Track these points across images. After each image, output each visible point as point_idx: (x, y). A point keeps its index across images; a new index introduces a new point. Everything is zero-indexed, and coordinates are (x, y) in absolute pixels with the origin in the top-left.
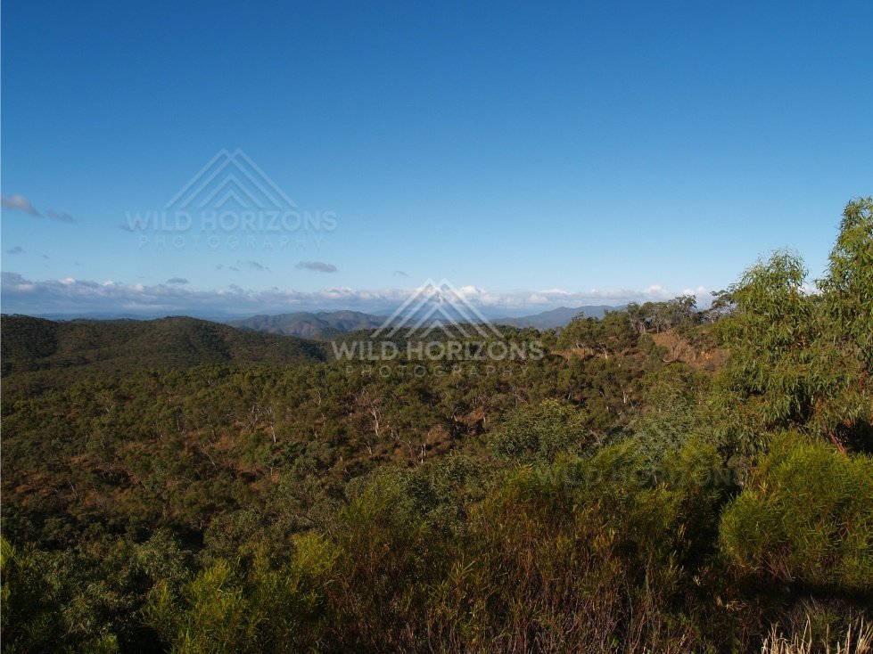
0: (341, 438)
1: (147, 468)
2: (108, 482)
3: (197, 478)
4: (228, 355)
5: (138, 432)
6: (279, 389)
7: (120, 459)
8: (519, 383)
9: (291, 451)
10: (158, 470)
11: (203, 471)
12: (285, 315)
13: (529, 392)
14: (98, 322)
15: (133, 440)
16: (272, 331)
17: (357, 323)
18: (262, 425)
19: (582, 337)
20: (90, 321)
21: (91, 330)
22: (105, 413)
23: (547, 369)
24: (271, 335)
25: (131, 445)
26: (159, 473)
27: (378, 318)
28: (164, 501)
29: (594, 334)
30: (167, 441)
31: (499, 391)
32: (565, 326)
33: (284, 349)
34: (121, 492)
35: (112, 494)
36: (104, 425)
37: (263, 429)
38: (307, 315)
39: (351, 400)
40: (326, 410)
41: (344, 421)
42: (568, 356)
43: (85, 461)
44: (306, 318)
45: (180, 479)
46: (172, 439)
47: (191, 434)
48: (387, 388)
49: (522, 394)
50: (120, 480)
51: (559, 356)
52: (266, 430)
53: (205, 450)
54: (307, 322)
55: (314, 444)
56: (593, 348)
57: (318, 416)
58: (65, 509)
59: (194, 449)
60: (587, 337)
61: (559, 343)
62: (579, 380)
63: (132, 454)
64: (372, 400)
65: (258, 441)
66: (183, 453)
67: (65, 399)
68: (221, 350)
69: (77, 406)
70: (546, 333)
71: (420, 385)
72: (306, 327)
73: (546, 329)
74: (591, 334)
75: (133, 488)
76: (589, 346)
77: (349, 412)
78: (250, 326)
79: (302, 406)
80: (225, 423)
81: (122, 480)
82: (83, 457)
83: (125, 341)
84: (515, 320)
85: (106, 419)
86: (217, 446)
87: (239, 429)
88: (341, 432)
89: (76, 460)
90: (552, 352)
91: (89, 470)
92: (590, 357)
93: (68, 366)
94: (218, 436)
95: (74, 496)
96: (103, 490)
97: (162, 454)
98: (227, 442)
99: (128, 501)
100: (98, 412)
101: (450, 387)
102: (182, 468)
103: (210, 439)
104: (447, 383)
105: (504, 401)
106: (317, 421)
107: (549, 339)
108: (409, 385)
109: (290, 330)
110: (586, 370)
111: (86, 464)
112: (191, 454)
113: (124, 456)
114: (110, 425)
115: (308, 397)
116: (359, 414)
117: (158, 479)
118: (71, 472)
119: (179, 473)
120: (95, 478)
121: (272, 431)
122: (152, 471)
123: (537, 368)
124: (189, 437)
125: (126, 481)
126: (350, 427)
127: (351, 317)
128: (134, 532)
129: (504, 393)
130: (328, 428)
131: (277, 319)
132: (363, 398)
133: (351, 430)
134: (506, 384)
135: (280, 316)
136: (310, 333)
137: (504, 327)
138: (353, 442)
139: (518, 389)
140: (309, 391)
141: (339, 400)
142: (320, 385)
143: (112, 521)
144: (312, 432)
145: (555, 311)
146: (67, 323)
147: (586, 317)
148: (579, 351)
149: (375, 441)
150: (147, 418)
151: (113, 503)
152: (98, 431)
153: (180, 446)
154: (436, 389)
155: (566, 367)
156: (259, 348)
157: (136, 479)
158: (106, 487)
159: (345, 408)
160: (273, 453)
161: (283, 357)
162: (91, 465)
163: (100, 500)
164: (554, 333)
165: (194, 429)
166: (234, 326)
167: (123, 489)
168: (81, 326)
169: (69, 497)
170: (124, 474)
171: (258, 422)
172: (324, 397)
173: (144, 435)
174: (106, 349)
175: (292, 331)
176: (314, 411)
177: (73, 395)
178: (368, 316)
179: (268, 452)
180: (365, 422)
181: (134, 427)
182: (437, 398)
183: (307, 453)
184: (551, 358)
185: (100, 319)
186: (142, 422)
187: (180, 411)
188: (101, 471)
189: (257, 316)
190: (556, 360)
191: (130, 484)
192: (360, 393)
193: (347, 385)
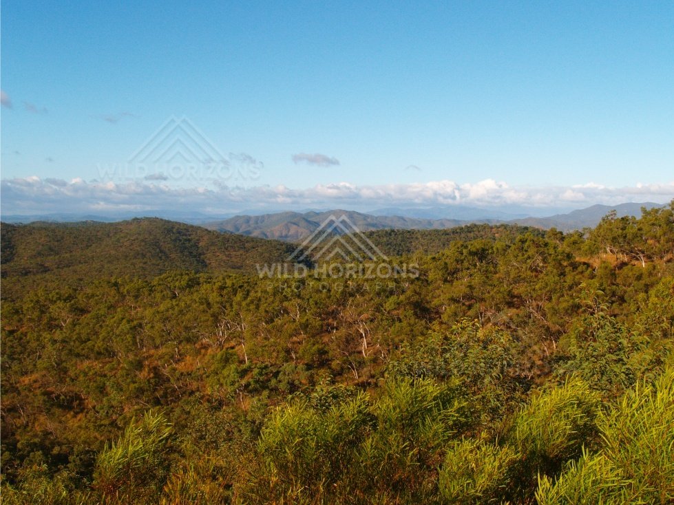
0: (322, 360)
1: (102, 390)
2: (60, 406)
3: (157, 402)
4: (203, 261)
5: (92, 350)
6: (252, 302)
7: (73, 380)
8: (534, 296)
9: (261, 374)
10: (113, 393)
11: (165, 395)
12: (269, 216)
13: (546, 306)
14: (65, 226)
15: (88, 358)
16: (255, 234)
18: (233, 343)
19: (614, 239)
20: (51, 224)
21: (50, 234)
22: (61, 328)
23: (569, 279)
24: (253, 240)
25: (86, 363)
26: (115, 397)
27: (376, 218)
28: (119, 428)
29: (630, 236)
30: (125, 359)
31: (510, 305)
32: (594, 227)
33: (267, 255)
34: (75, 416)
35: (63, 419)
36: (55, 341)
37: (233, 348)
38: (294, 215)
39: (334, 314)
40: (305, 326)
41: (326, 339)
42: (596, 263)
43: (35, 381)
44: (294, 219)
45: (137, 403)
46: (131, 357)
47: (152, 351)
48: (377, 300)
49: (539, 308)
50: (73, 404)
51: (584, 263)
52: (237, 348)
53: (166, 372)
54: (294, 224)
55: (288, 367)
56: (627, 254)
57: (297, 333)
58: (13, 434)
59: (155, 369)
60: (621, 240)
61: (585, 247)
62: (608, 292)
63: (86, 374)
64: (359, 315)
65: (226, 360)
66: (143, 375)
67: (17, 312)
68: (195, 256)
69: (30, 320)
70: (572, 235)
71: (416, 298)
72: (293, 229)
73: (571, 231)
74: (625, 237)
75: (87, 413)
76: (623, 252)
77: (333, 328)
78: (230, 228)
79: (278, 321)
80: (188, 340)
81: (75, 404)
82: (34, 377)
83: (88, 247)
85: (58, 335)
86: (181, 367)
87: (206, 347)
88: (322, 352)
89: (26, 380)
90: (577, 259)
91: (38, 391)
92: (624, 264)
93: (26, 274)
94: (182, 357)
95: (24, 420)
96: (53, 414)
97: (118, 375)
98: (192, 363)
99: (80, 427)
100: (52, 325)
101: (454, 300)
102: (141, 391)
103: (172, 357)
104: (449, 296)
105: (515, 318)
106: (295, 339)
107: (575, 243)
108: (402, 297)
110: (618, 281)
111: (37, 385)
112: (152, 375)
113: (77, 378)
114: (63, 341)
115: (286, 311)
116: (343, 331)
117: (114, 403)
118: (19, 394)
119: (137, 397)
120: (44, 401)
121: (243, 349)
122: (107, 394)
123: (557, 278)
124: (151, 356)
125: (80, 404)
126: (333, 346)
128: (78, 462)
129: (517, 308)
130: (307, 348)
131: (260, 220)
132: (348, 313)
133: (335, 351)
134: (519, 297)
135: (263, 217)
136: (303, 237)
137: (526, 228)
138: (335, 364)
139: (534, 303)
140: (286, 304)
141: (320, 315)
142: (299, 296)
144: (288, 351)
145: (587, 210)
146: (25, 226)
147: (619, 216)
148: (609, 257)
149: (361, 364)
150: (103, 334)
151: (65, 429)
152: (49, 347)
153: (139, 365)
154: (436, 302)
155: (592, 277)
156: (238, 253)
157: (90, 402)
158: (57, 411)
159: (328, 325)
160: (242, 377)
162: (43, 385)
163: (51, 426)
164: (581, 236)
165: (157, 347)
166: (209, 229)
167: (77, 413)
168: (40, 229)
169: (18, 422)
170: (77, 397)
171: (228, 340)
172: (303, 310)
173: (99, 353)
174: (68, 255)
175: (277, 234)
176: (289, 328)
177: (25, 308)
178: (365, 217)
179: (233, 376)
180: (350, 342)
181: (89, 344)
182: (437, 313)
183: (280, 376)
184: (574, 266)
185: (60, 220)
186: (98, 338)
187: (140, 325)
188: (53, 393)
189: (238, 217)
190: (580, 269)
191: (84, 409)
192: (345, 307)
193: (329, 297)
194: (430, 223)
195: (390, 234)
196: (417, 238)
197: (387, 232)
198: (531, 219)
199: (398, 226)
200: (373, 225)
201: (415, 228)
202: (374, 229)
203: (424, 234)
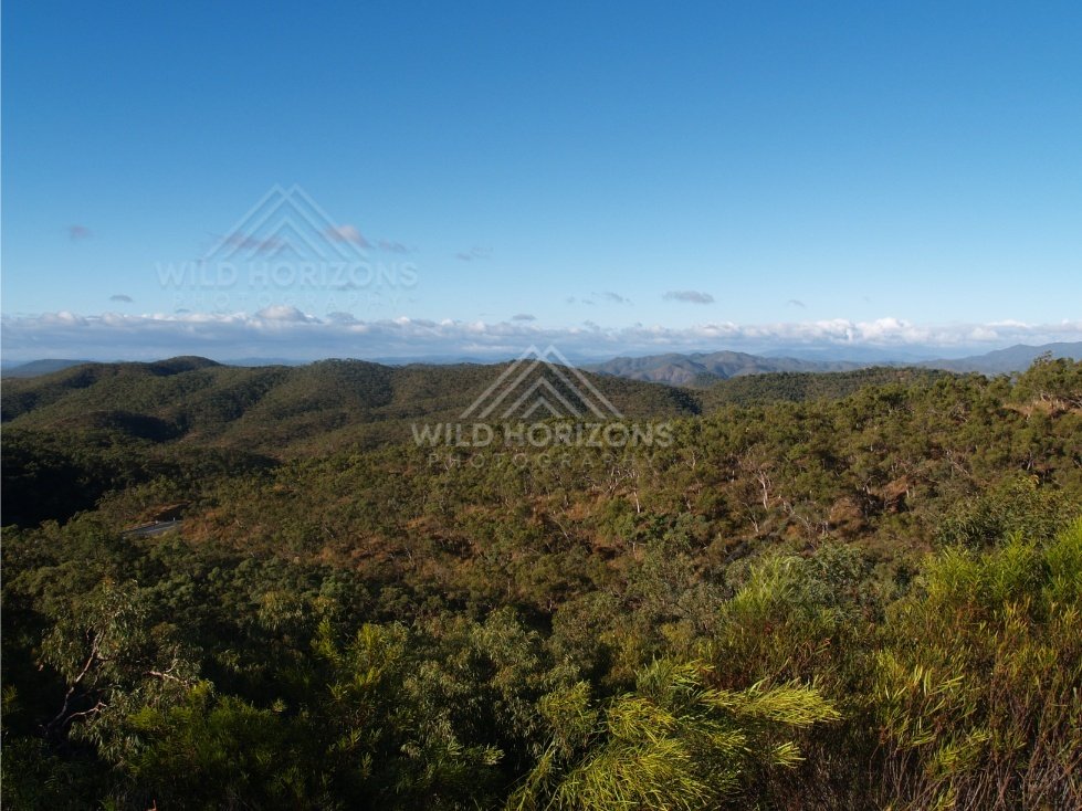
0: (720, 510)
1: (490, 536)
2: (448, 551)
3: (547, 550)
5: (480, 495)
6: (644, 448)
7: (460, 525)
8: (957, 446)
9: (658, 524)
10: (502, 540)
11: (555, 542)
12: (651, 358)
13: (971, 459)
14: (435, 367)
15: (475, 503)
16: (635, 376)
17: (741, 367)
18: (624, 491)
19: (1049, 385)
20: (427, 366)
21: (428, 376)
22: (445, 471)
23: (997, 428)
24: (635, 382)
25: (473, 510)
26: (504, 544)
27: (767, 360)
28: (509, 576)
29: (1067, 381)
30: (513, 507)
31: (928, 456)
32: (1023, 372)
33: (649, 399)
34: (462, 562)
35: (451, 564)
36: (443, 485)
37: (624, 496)
38: (678, 357)
39: (732, 463)
40: (701, 475)
41: (724, 489)
42: (1027, 410)
43: (423, 525)
44: (677, 361)
45: (527, 551)
46: (519, 503)
47: (539, 498)
48: (779, 448)
49: (961, 460)
50: (460, 549)
51: (1014, 412)
52: (628, 496)
53: (556, 518)
54: (678, 366)
55: (687, 516)
56: (1064, 401)
57: (692, 482)
58: (402, 578)
59: (544, 517)
60: (1057, 385)
61: (1014, 394)
62: (1044, 444)
63: (474, 519)
64: (760, 464)
65: (619, 509)
66: (531, 522)
67: (401, 455)
69: (414, 463)
70: (996, 379)
71: (822, 446)
72: (677, 371)
73: (996, 375)
74: (1062, 382)
75: (475, 559)
76: (1060, 399)
77: (731, 478)
78: (610, 370)
79: (672, 469)
80: (581, 488)
81: (463, 548)
82: (420, 521)
83: (465, 389)
84: (950, 363)
85: (444, 478)
86: (570, 513)
87: (596, 494)
88: (721, 502)
89: (413, 524)
90: (1005, 406)
91: (427, 536)
92: (1060, 413)
93: (404, 417)
94: (571, 503)
95: (411, 564)
96: (442, 559)
97: (507, 521)
98: (582, 510)
99: (469, 573)
100: (437, 470)
101: (864, 449)
102: (530, 538)
103: (562, 505)
104: (858, 444)
105: (934, 470)
106: (691, 488)
107: (1000, 388)
108: (807, 446)
109: (657, 375)
110: (1054, 431)
111: (426, 528)
112: (540, 522)
113: (465, 522)
114: (450, 485)
115: (679, 458)
116: (742, 481)
117: (502, 549)
118: (407, 537)
119: (527, 544)
120: (433, 545)
121: (636, 498)
122: (496, 540)
123: (982, 427)
124: (538, 503)
125: (467, 550)
126: (732, 496)
127: (733, 360)
128: (476, 609)
129: (935, 460)
130: (704, 499)
131: (641, 362)
132: (748, 462)
133: (733, 501)
134: (938, 447)
135: (645, 358)
136: (682, 379)
137: (936, 371)
138: (735, 515)
139: (955, 455)
140: (681, 451)
141: (717, 464)
142: (694, 443)
143: (451, 596)
144: (683, 501)
145: (1006, 351)
146: (402, 369)
147: (1055, 358)
148: (1045, 405)
149: (763, 516)
150: (490, 479)
151: (453, 573)
152: (436, 492)
153: (528, 512)
154: (844, 451)
155: (1024, 426)
156: (620, 397)
157: (477, 548)
158: (446, 556)
159: (725, 473)
160: (636, 526)
161: (649, 408)
162: (429, 530)
163: (439, 570)
164: (1007, 379)
165: (544, 492)
166: (590, 371)
167: (464, 559)
168: (418, 371)
169: (406, 566)
170: (464, 542)
171: (619, 488)
172: (699, 458)
173: (487, 499)
174: (446, 397)
175: (659, 377)
176: (686, 476)
177: (409, 450)
178: (754, 359)
179: (629, 524)
180: (751, 491)
181: (476, 489)
182: (844, 463)
183: (678, 526)
184: (1002, 414)
185: (437, 363)
186: (485, 483)
187: (528, 471)
188: (440, 537)
189: (618, 359)
190: (1009, 417)
191: (471, 555)
192: (744, 455)
193: (728, 445)
194: (826, 365)
195: (783, 377)
196: (812, 382)
197: (779, 375)
198: (940, 360)
199: (790, 369)
200: (764, 368)
201: (811, 370)
202: (765, 372)
203: (820, 378)
